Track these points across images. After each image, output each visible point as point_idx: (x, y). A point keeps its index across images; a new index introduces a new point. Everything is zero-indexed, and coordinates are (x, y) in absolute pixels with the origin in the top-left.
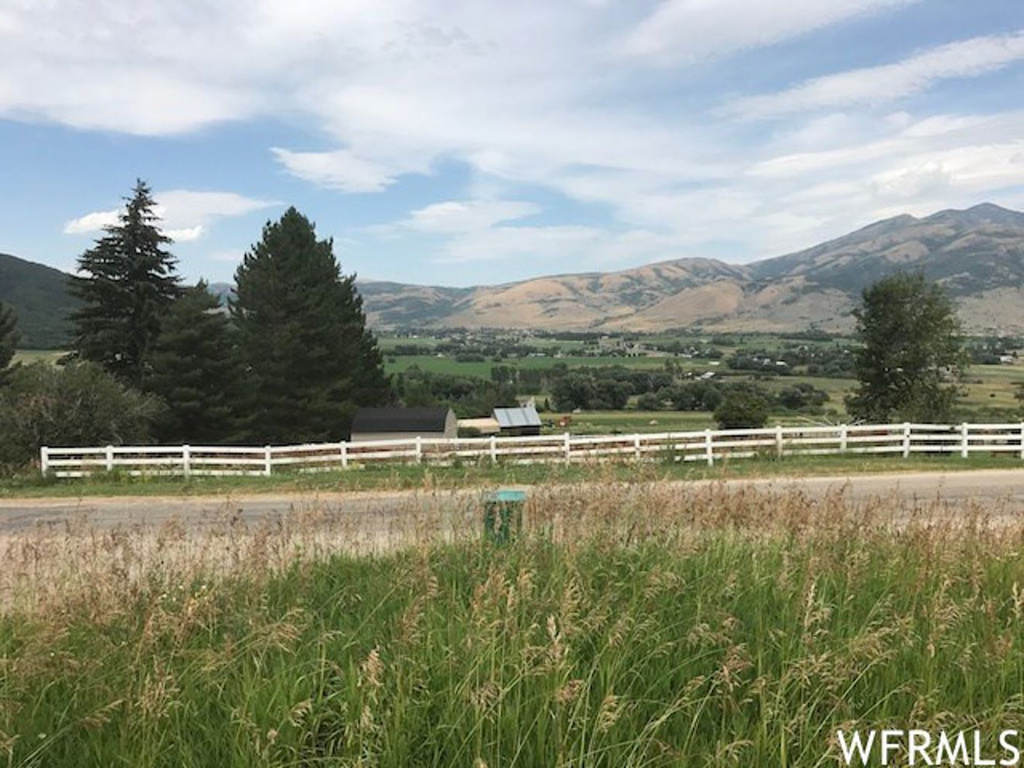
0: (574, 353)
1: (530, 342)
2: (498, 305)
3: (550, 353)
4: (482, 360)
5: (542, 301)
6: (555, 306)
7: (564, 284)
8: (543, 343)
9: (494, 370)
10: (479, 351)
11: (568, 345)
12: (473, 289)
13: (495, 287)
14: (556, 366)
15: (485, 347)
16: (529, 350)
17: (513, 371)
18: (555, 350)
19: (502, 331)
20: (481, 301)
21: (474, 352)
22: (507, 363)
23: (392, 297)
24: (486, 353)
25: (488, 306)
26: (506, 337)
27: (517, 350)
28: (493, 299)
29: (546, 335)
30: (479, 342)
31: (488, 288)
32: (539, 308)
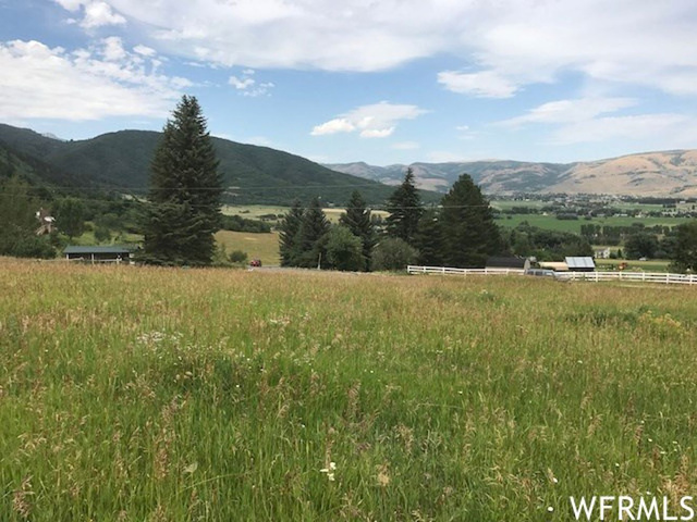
0: (652, 214)
1: (616, 205)
2: (592, 176)
3: (631, 214)
4: (576, 219)
5: (629, 173)
6: (640, 176)
7: (650, 159)
8: (628, 206)
9: (583, 227)
10: (574, 212)
11: (649, 208)
12: (575, 164)
13: (591, 163)
14: (634, 224)
15: (580, 208)
16: (614, 212)
17: (598, 228)
18: (637, 212)
19: (595, 196)
20: (579, 173)
21: (571, 212)
22: (595, 222)
23: (512, 171)
24: (580, 213)
25: (585, 177)
26: (598, 201)
27: (605, 211)
28: (589, 172)
29: (630, 200)
30: (576, 204)
31: (587, 164)
32: (628, 179)
